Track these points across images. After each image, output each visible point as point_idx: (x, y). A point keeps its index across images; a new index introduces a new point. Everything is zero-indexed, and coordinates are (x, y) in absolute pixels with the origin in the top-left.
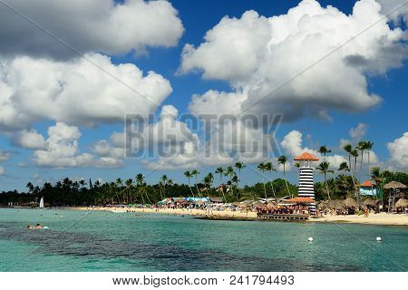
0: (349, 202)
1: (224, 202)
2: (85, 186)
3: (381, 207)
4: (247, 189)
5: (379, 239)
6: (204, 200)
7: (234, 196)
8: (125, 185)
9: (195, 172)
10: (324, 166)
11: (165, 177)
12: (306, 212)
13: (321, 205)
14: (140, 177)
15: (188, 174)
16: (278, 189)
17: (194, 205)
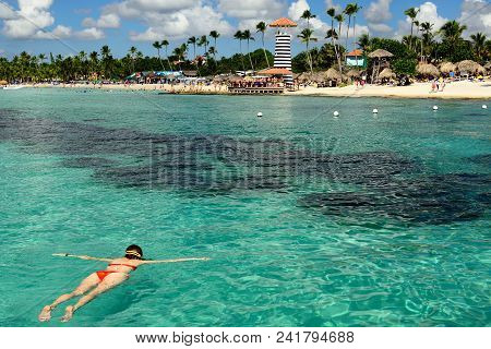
0: (330, 73)
1: (198, 76)
2: (45, 61)
3: (364, 78)
4: (224, 60)
5: (336, 113)
6: (176, 73)
7: (209, 69)
8: (89, 59)
9: (165, 43)
10: (307, 33)
11: (133, 49)
12: (281, 84)
13: (302, 77)
14: (105, 49)
15: (157, 45)
16: (259, 60)
17: (166, 80)
